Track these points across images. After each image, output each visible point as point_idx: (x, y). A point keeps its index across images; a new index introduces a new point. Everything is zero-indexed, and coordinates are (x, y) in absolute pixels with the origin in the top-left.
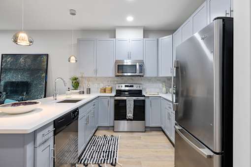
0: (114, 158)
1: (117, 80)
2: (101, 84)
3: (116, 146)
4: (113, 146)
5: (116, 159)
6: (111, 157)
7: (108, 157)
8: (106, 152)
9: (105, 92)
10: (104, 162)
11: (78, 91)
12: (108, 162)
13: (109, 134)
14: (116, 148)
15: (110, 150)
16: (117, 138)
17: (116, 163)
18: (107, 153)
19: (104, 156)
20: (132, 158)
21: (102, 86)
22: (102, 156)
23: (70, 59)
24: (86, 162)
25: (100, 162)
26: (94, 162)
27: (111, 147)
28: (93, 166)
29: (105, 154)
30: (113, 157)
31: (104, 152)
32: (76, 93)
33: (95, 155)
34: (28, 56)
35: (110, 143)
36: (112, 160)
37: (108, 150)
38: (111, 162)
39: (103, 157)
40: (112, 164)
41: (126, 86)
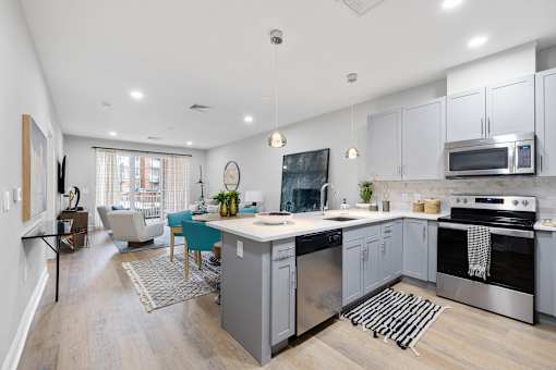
0: (408, 337)
1: (454, 185)
2: (416, 195)
3: (425, 320)
4: (419, 318)
5: (411, 340)
6: (403, 332)
7: (398, 329)
8: (399, 321)
9: (423, 210)
10: (385, 334)
11: (368, 205)
12: (394, 337)
13: (420, 295)
14: (423, 322)
15: (409, 322)
16: (437, 307)
17: (407, 344)
18: (400, 323)
19: (392, 325)
20: (452, 357)
21: (417, 198)
22: (386, 323)
23: (347, 153)
24: (356, 320)
25: (378, 330)
26: (369, 326)
27: (414, 317)
28: (365, 329)
29: (394, 322)
30: (409, 334)
31: (394, 319)
32: (365, 208)
33: (376, 318)
34: (306, 154)
35: (414, 311)
36: (402, 337)
37: (403, 320)
38: (400, 339)
39: (389, 325)
40: (399, 343)
41: (478, 200)
